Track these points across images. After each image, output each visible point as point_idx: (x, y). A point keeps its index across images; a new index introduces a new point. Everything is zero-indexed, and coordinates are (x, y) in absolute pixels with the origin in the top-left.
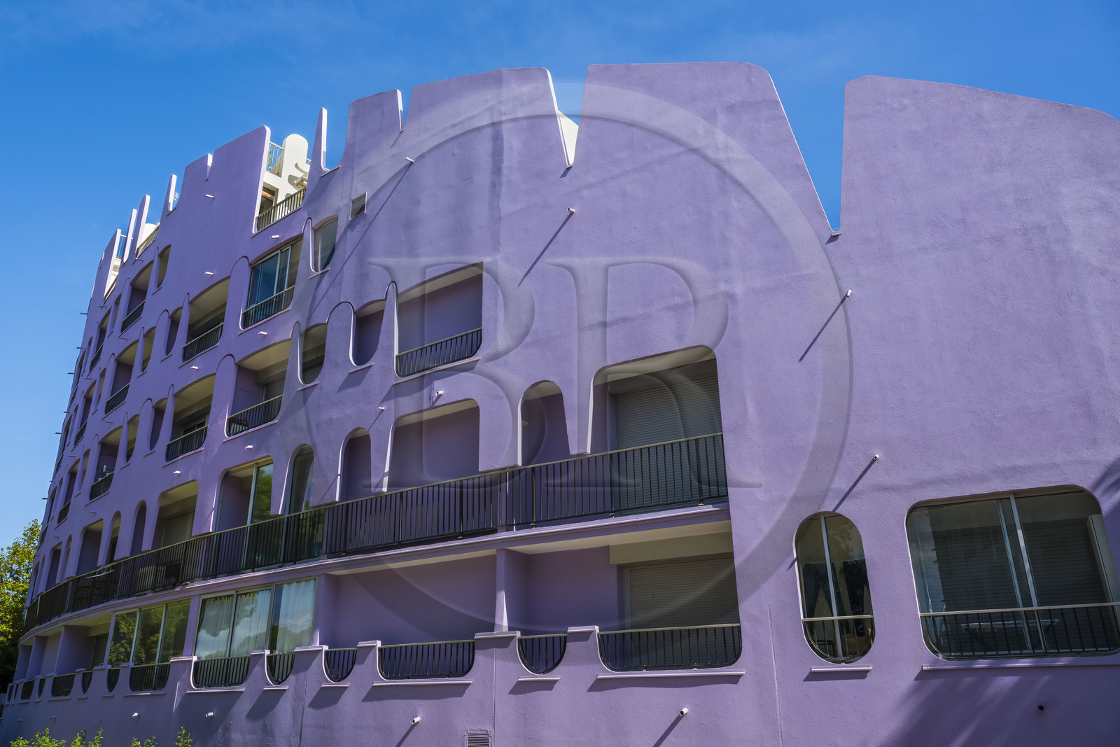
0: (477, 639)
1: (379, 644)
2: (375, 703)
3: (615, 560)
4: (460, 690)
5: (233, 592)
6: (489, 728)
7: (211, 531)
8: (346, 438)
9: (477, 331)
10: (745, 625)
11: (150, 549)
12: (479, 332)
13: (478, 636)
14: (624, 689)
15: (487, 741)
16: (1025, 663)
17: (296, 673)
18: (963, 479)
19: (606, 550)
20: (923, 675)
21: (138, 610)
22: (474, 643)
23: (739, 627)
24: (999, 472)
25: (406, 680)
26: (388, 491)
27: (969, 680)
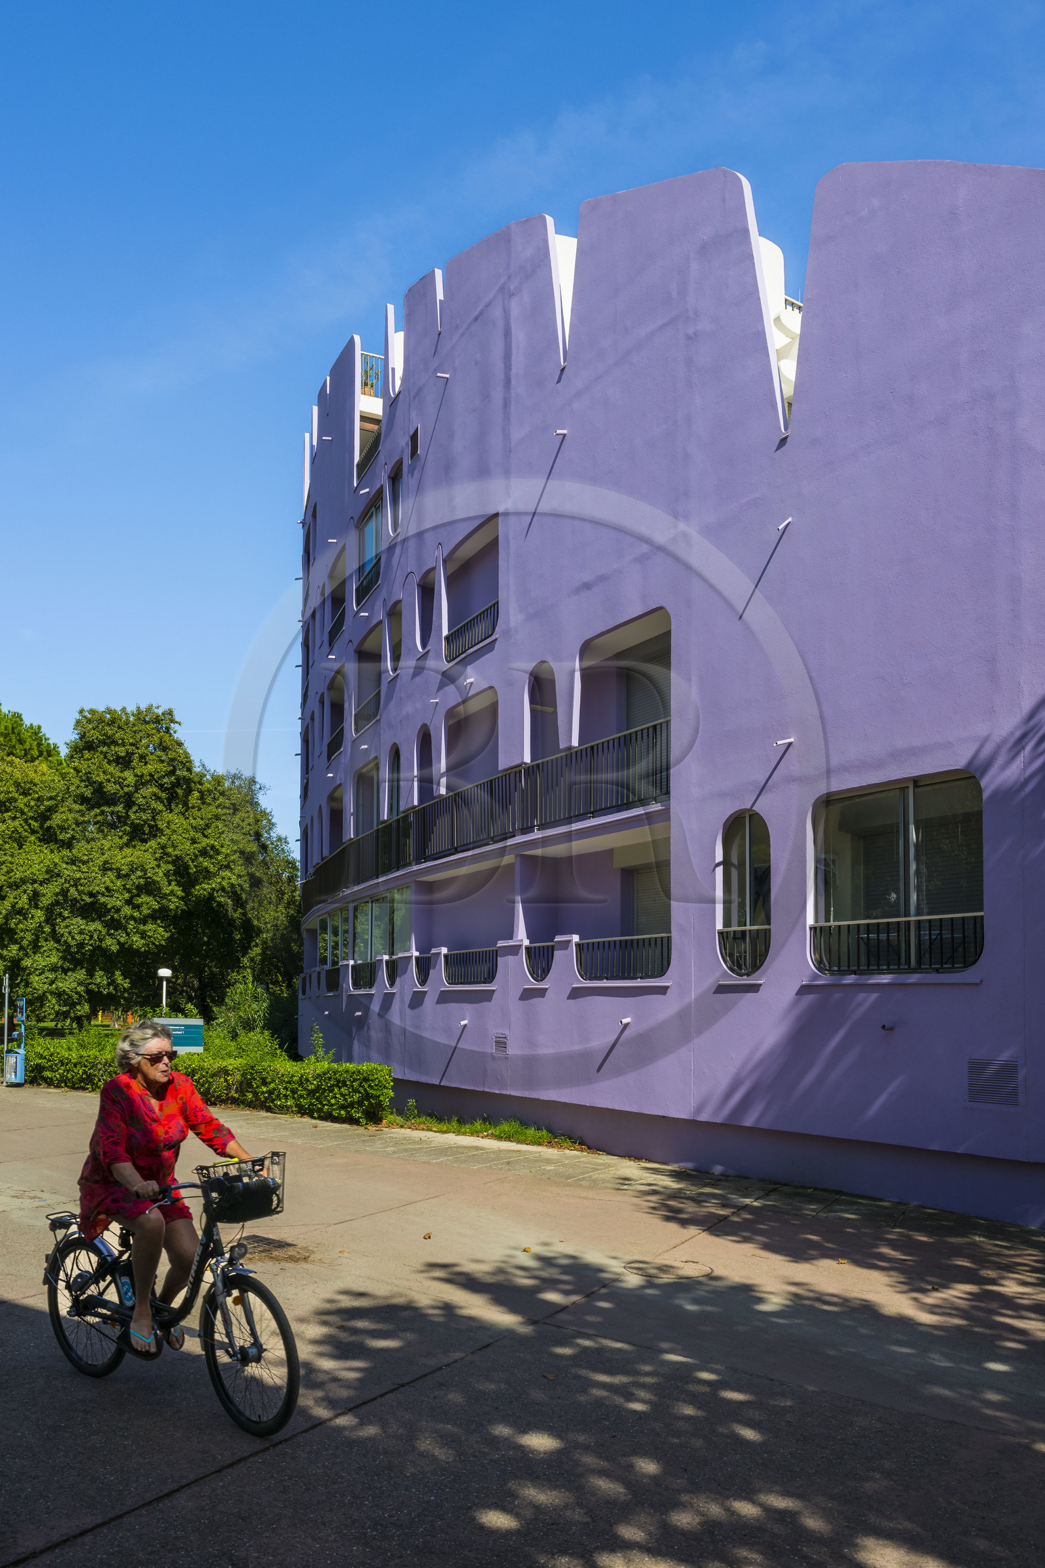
0: (499, 947)
1: (444, 950)
2: (442, 1005)
3: (619, 863)
4: (488, 996)
5: (368, 899)
6: (507, 1032)
7: (352, 837)
8: (418, 735)
9: (494, 605)
10: (675, 935)
11: (328, 855)
12: (496, 606)
13: (501, 944)
14: (589, 997)
15: (505, 1044)
16: (885, 979)
17: (400, 976)
18: (863, 766)
19: (609, 853)
20: (804, 990)
21: (327, 915)
22: (497, 951)
23: (669, 939)
24: (896, 756)
25: (460, 985)
26: (447, 794)
27: (837, 996)
